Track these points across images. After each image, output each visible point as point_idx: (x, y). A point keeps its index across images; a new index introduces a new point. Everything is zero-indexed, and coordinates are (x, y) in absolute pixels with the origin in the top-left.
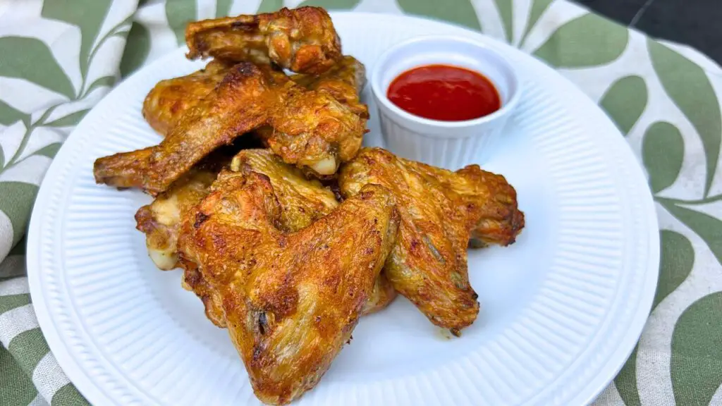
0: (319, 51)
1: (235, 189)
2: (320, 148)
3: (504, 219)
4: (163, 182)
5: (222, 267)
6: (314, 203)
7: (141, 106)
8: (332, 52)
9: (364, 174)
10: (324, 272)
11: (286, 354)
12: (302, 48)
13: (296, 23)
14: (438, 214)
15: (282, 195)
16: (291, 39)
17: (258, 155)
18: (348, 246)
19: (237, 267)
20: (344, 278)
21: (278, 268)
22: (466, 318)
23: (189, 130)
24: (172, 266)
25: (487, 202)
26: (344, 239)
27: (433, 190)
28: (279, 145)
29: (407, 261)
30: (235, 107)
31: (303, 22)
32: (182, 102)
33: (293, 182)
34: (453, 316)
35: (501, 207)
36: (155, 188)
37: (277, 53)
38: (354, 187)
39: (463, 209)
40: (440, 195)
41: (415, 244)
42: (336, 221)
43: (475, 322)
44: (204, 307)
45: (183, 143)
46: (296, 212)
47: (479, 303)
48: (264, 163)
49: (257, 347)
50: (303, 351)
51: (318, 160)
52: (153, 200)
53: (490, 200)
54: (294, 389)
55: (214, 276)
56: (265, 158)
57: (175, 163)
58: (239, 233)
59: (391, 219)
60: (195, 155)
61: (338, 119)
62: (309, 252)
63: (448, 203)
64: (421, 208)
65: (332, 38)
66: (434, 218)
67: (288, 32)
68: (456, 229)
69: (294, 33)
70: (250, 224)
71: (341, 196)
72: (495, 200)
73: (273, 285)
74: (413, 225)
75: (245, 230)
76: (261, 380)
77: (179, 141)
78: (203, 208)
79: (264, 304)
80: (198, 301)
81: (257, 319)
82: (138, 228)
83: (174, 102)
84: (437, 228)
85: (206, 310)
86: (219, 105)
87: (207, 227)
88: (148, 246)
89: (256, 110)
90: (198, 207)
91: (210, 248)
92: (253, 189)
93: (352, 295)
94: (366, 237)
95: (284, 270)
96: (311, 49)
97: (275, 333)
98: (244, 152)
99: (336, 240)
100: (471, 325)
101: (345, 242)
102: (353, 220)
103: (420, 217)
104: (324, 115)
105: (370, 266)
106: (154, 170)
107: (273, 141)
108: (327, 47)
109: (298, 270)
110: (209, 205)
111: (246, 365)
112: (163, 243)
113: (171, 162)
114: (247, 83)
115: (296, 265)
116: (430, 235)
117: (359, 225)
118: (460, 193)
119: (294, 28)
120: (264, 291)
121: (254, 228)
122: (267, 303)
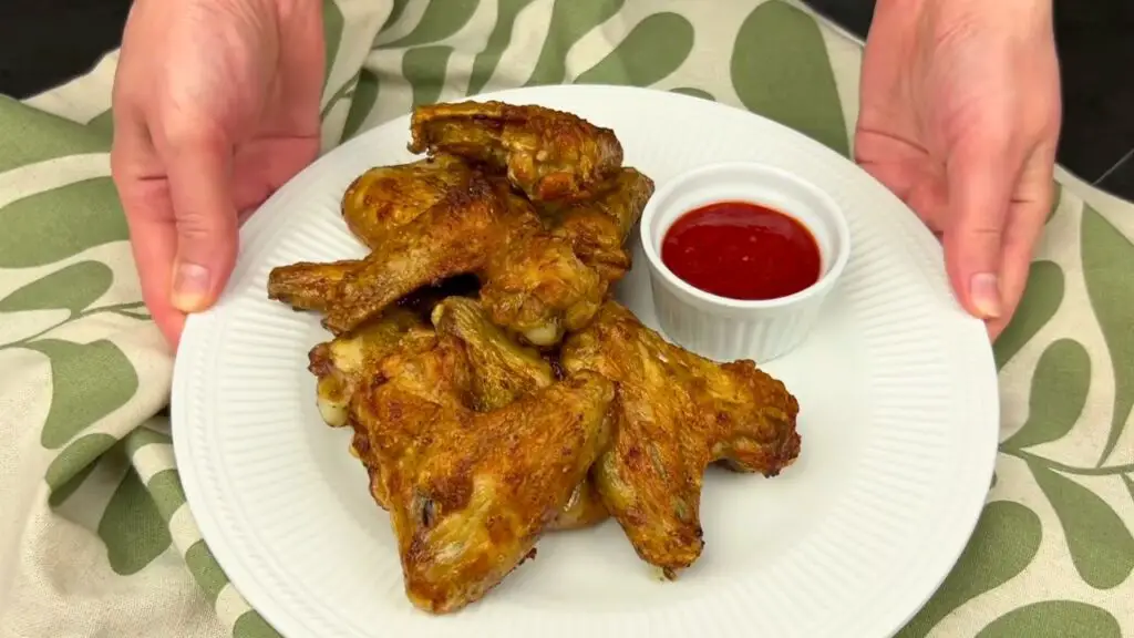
0: (571, 179)
1: (422, 351)
2: (536, 313)
3: (766, 441)
4: (349, 320)
5: (393, 440)
6: (523, 378)
7: (342, 195)
8: (588, 183)
9: (591, 351)
10: (507, 466)
11: (448, 553)
12: (549, 174)
13: (545, 142)
14: (675, 420)
15: (484, 363)
16: (536, 163)
17: (465, 308)
18: (541, 440)
19: (410, 443)
20: (529, 477)
21: (456, 452)
22: (680, 558)
23: (391, 260)
24: (342, 422)
25: (747, 415)
26: (539, 433)
27: (678, 388)
28: (490, 301)
29: (621, 472)
30: (452, 238)
31: (555, 143)
32: (394, 206)
33: (502, 347)
34: (663, 550)
35: (765, 424)
36: (338, 325)
37: (516, 176)
38: (575, 365)
39: (711, 417)
40: (684, 395)
41: (634, 452)
42: (534, 408)
43: (692, 565)
44: (368, 480)
45: (381, 277)
46: (497, 387)
47: (703, 543)
48: (470, 318)
49: (416, 539)
50: (468, 554)
51: (532, 328)
52: (334, 337)
53: (753, 412)
54: (451, 596)
55: (382, 448)
56: (474, 313)
57: (367, 300)
58: (419, 405)
59: (605, 415)
60: (392, 292)
61: (565, 280)
62: (496, 439)
63: (693, 408)
64: (655, 408)
65: (590, 166)
66: (667, 424)
67: (534, 154)
68: (694, 443)
69: (542, 156)
70: (433, 397)
71: (559, 374)
72: (760, 414)
73: (446, 471)
74: (637, 428)
75: (427, 402)
76: (415, 579)
77: (376, 272)
78: (384, 367)
79: (433, 490)
80: (364, 471)
81: (422, 506)
82: (310, 369)
83: (384, 205)
84: (668, 438)
85: (371, 484)
86: (432, 233)
87: (385, 392)
88: (318, 393)
89: (474, 248)
90: (379, 365)
91: (383, 415)
92: (443, 354)
93: (535, 499)
94: (565, 434)
95: (462, 455)
96: (560, 179)
97: (439, 527)
98: (448, 300)
99: (529, 432)
100: (687, 570)
101: (538, 436)
102: (554, 411)
103: (649, 419)
104: (549, 274)
105: (565, 470)
106: (341, 304)
107: (486, 294)
108: (581, 177)
109: (478, 460)
110: (391, 365)
111: (402, 557)
112: (336, 393)
113: (363, 298)
114: (473, 208)
115: (477, 451)
116: (656, 444)
117: (560, 419)
118: (715, 395)
119: (542, 149)
120: (435, 474)
121: (437, 402)
122: (437, 490)
